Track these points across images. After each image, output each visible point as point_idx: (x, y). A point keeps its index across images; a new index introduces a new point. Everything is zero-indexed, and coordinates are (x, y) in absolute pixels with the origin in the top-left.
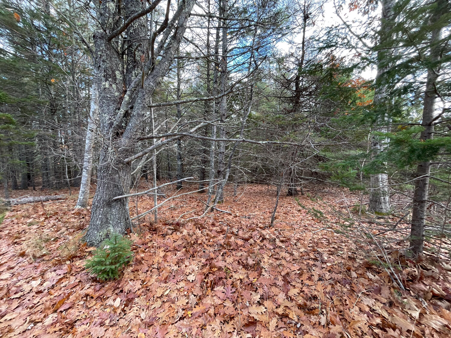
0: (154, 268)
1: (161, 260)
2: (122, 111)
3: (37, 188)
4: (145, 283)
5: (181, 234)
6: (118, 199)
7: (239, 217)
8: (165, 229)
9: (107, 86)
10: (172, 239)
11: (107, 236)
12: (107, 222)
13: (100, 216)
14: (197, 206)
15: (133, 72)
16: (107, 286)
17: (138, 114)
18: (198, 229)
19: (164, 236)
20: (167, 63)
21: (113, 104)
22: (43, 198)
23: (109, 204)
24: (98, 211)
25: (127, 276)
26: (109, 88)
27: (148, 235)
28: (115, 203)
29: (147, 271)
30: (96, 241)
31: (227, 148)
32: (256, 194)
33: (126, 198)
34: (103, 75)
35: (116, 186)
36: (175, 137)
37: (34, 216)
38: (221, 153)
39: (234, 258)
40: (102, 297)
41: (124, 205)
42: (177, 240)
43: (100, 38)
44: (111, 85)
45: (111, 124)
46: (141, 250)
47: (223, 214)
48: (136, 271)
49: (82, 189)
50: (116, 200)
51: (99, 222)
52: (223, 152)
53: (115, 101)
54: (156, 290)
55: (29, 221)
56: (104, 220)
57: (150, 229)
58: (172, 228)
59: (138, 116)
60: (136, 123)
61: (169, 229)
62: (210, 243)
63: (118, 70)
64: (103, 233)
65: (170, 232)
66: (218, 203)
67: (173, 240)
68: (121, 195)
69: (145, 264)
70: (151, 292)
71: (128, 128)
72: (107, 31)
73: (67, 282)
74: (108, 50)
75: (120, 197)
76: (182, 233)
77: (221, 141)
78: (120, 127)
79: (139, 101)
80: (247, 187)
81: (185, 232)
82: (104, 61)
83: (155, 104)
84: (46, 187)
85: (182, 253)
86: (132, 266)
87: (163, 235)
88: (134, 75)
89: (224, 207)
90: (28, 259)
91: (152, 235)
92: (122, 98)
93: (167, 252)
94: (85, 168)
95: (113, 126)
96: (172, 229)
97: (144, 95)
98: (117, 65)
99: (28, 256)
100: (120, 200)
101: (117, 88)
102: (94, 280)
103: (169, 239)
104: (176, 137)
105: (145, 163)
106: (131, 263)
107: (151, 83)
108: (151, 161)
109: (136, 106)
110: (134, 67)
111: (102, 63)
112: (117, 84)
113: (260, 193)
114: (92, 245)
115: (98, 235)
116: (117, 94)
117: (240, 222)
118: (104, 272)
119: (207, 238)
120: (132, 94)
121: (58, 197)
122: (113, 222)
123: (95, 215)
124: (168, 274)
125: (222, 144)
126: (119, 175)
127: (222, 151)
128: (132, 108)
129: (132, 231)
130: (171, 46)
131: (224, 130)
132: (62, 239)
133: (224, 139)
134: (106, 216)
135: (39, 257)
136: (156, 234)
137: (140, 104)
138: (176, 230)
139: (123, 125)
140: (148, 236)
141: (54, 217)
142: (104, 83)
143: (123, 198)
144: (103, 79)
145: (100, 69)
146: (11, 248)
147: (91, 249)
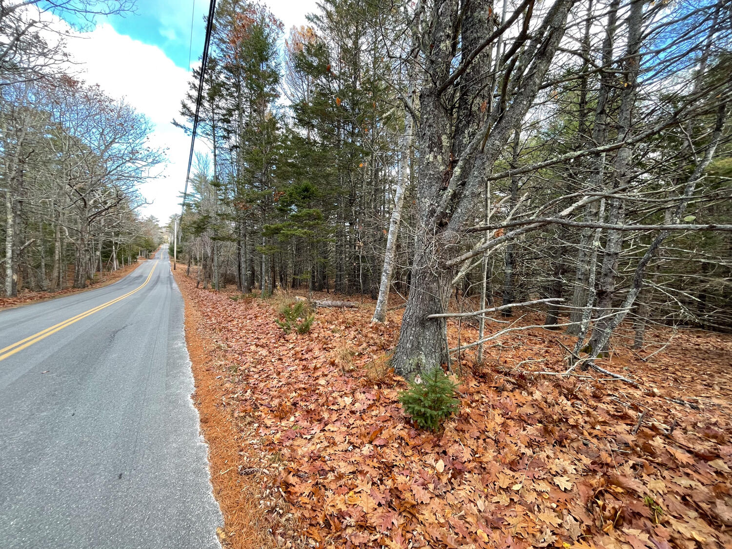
0: (489, 438)
1: (498, 429)
2: (450, 191)
3: (330, 291)
4: (477, 456)
5: (530, 398)
6: (433, 318)
7: (660, 396)
8: (501, 379)
9: (431, 160)
10: (513, 399)
11: (418, 366)
12: (418, 348)
13: (411, 338)
14: (546, 352)
15: (466, 132)
16: (424, 436)
17: (473, 193)
18: (563, 397)
19: (499, 390)
20: (525, 103)
21: (437, 183)
22: (339, 303)
23: (423, 323)
24: (409, 330)
25: (449, 434)
26: (433, 162)
27: (471, 381)
28: (429, 323)
29: (478, 438)
30: (404, 369)
31: (625, 245)
32: (705, 355)
33: (444, 318)
34: (427, 145)
35: (432, 299)
36: (529, 226)
37: (336, 322)
38: (609, 255)
39: (669, 485)
40: (419, 448)
41: (441, 328)
42: (524, 404)
43: (428, 96)
44: (435, 157)
45: (432, 212)
46: (465, 402)
47: (614, 381)
48: (461, 430)
49: (380, 298)
50: (431, 319)
51: (409, 345)
52: (617, 254)
53: (438, 178)
54: (498, 475)
55: (332, 327)
56: (415, 344)
57: (474, 373)
58: (513, 381)
59: (472, 196)
60: (469, 207)
61: (508, 381)
62: (595, 432)
63: (446, 134)
64: (413, 361)
65: (509, 387)
66: (599, 356)
67: (516, 402)
68: (439, 313)
69: (474, 425)
70: (488, 473)
71: (455, 215)
72: (438, 84)
73: (378, 412)
74: (436, 109)
75: (437, 315)
76: (531, 394)
77: (614, 229)
78: (444, 214)
79: (476, 173)
80: (674, 335)
81: (538, 395)
82: (430, 126)
83: (499, 174)
84: (339, 291)
85: (537, 429)
86: (454, 421)
87: (497, 388)
88: (466, 136)
89: (611, 366)
90: (337, 369)
91: (479, 383)
92: (448, 174)
93: (507, 419)
94: (385, 271)
95: (436, 215)
96: (513, 383)
97: (483, 163)
98: (444, 126)
99: (337, 366)
100: (436, 319)
101: (443, 159)
102: (407, 421)
103: (508, 399)
104: (532, 226)
105: (470, 268)
106: (453, 416)
107: (497, 142)
108: (480, 266)
109: (471, 181)
110: (468, 123)
111: (427, 129)
112: (443, 154)
113: (720, 355)
114: (400, 373)
115: (408, 363)
116: (442, 168)
117: (668, 410)
118: (420, 414)
119: (587, 419)
120: (465, 164)
121: (352, 304)
122: (425, 349)
123: (405, 335)
124: (514, 457)
125: (615, 237)
126: (438, 283)
127: (612, 250)
128: (464, 184)
129: (450, 368)
130: (535, 71)
131: (620, 208)
132: (366, 356)
133: (620, 225)
134: (417, 338)
135: (348, 372)
136: (485, 383)
137: (477, 177)
138: (520, 387)
139: (447, 211)
140: (473, 383)
141: (354, 328)
142: (428, 156)
143: (440, 317)
144: (427, 150)
145: (425, 137)
146: (322, 353)
147: (398, 378)
